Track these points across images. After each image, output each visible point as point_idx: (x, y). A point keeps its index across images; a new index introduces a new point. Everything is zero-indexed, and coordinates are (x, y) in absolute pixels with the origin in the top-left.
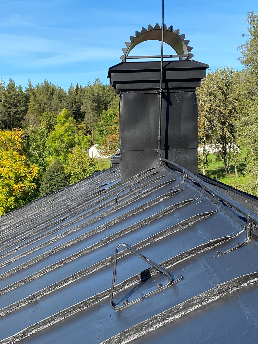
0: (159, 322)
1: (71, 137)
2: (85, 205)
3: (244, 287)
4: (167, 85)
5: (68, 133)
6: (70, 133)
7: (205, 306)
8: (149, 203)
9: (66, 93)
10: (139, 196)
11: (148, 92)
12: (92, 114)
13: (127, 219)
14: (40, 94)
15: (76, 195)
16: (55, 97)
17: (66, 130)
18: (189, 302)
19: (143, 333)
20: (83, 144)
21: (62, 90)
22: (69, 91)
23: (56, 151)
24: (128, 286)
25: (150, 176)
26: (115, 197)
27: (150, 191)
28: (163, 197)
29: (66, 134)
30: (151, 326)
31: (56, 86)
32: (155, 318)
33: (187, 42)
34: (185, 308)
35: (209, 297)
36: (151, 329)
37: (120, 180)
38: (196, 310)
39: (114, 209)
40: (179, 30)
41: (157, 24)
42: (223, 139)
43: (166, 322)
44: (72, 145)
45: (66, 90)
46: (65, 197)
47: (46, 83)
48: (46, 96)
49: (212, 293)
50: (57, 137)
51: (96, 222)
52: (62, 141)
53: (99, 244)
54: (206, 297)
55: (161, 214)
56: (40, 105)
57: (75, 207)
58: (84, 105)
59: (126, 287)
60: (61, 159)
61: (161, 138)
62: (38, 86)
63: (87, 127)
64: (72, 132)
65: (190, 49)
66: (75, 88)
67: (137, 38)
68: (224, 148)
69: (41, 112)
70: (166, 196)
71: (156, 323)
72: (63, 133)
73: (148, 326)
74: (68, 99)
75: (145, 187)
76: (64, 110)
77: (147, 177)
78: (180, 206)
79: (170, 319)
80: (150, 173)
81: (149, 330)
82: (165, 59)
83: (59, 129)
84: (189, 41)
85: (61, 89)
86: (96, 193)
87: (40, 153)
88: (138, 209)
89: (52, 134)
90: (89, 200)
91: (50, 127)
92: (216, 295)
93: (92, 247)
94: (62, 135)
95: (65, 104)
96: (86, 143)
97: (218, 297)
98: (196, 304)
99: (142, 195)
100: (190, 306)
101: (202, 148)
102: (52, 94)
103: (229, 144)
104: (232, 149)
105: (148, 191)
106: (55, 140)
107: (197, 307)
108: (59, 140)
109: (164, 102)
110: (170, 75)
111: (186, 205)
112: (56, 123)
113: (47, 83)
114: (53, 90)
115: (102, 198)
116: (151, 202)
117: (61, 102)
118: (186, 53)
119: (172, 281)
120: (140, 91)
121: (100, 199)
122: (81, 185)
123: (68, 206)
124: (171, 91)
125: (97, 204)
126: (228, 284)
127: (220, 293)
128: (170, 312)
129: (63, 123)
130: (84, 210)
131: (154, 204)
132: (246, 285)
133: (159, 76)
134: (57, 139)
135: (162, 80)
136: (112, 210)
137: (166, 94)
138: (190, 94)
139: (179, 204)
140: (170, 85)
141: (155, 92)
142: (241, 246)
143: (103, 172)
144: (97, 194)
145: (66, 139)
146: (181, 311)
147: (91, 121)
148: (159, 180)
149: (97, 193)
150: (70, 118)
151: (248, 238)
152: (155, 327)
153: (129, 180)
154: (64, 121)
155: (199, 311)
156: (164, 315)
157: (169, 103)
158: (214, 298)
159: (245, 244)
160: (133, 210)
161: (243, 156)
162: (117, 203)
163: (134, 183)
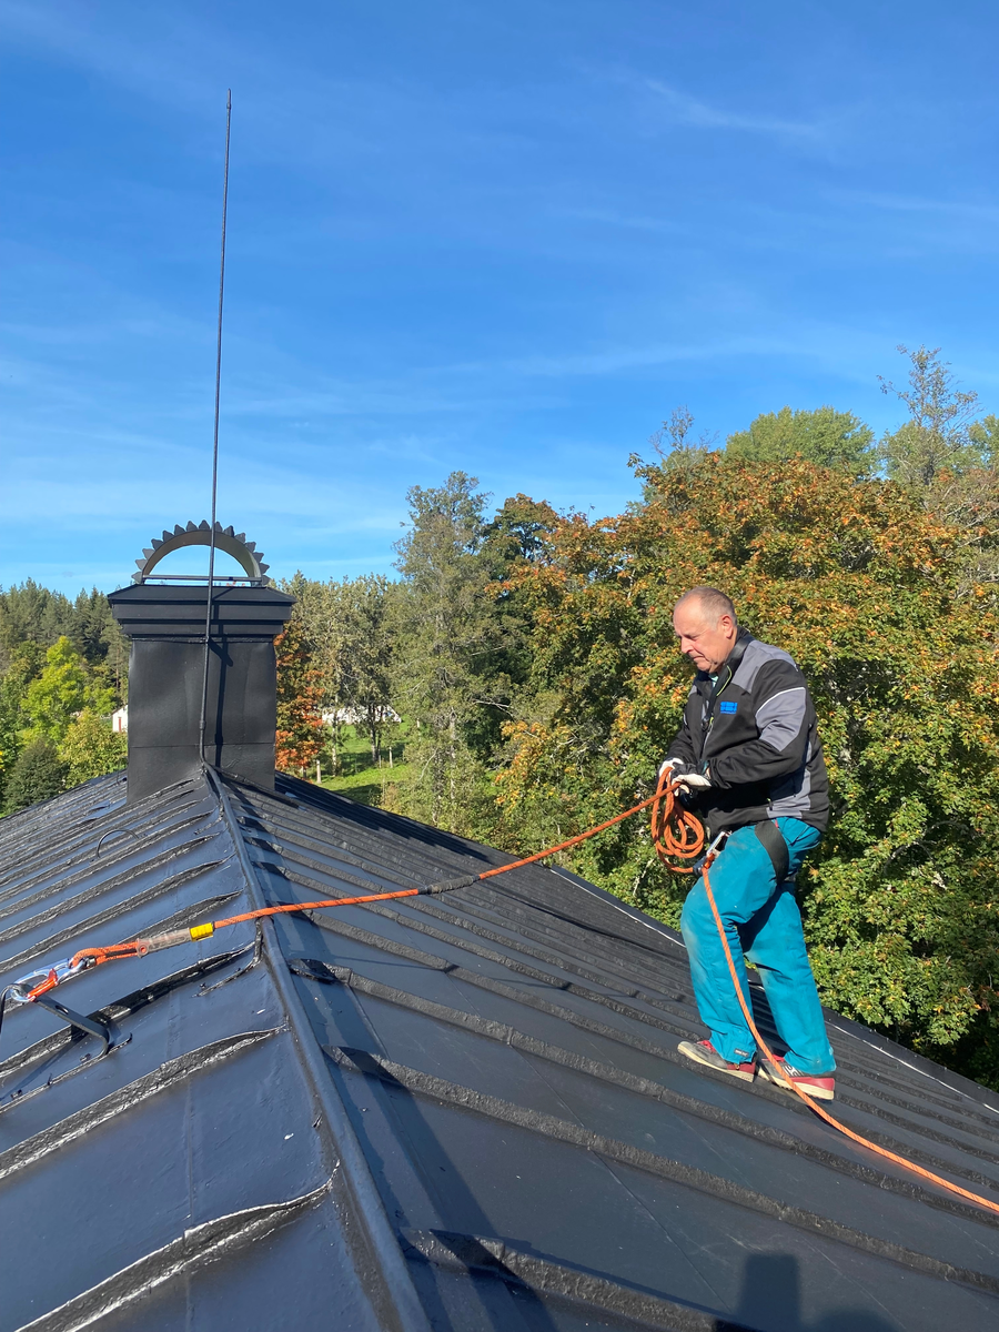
0: (46, 1144)
1: (75, 692)
2: (50, 852)
3: (209, 1065)
4: (221, 629)
5: (68, 684)
6: (74, 683)
7: (136, 1104)
8: (148, 863)
9: (71, 606)
10: (138, 845)
11: (184, 639)
12: (124, 648)
13: (104, 894)
14: (17, 606)
15: (44, 827)
16: (49, 611)
17: (67, 678)
18: (107, 1101)
19: (15, 1167)
20: (99, 704)
21: (64, 598)
22: (78, 601)
23: (43, 717)
24: (38, 1056)
25: (176, 798)
26: (96, 845)
27: (161, 835)
28: (174, 851)
29: (66, 686)
30: (30, 1153)
31: (51, 591)
32: (39, 1137)
33: (260, 556)
34: (99, 1113)
35: (144, 1089)
36: (32, 1159)
37: (125, 802)
38: (118, 1115)
39: (88, 870)
40: (244, 534)
41: (204, 522)
42: (369, 701)
43: (62, 1141)
44: (77, 705)
45: (72, 599)
46: (22, 829)
47: (31, 585)
48: (29, 610)
49: (150, 1080)
50: (47, 690)
51: (52, 895)
52: (57, 699)
53: (30, 953)
54: (138, 1090)
55: (157, 890)
56: (17, 626)
57: (29, 857)
58: (107, 629)
59: (32, 1059)
60: (54, 732)
61: (205, 724)
62: (13, 589)
63: (112, 672)
64: (78, 681)
65: (264, 568)
66: (89, 596)
67: (165, 542)
68: (371, 715)
69: (17, 641)
70: (181, 848)
71: (41, 1146)
72: (58, 683)
73: (25, 1154)
74: (74, 617)
75: (158, 823)
76: (62, 639)
77: (171, 800)
78: (193, 875)
79: (68, 1137)
80: (180, 791)
81: (27, 1162)
82: (216, 583)
83: (51, 676)
84: (262, 555)
85: (62, 598)
86: (77, 826)
87: (8, 723)
88: (126, 875)
89: (35, 685)
90: (59, 842)
91: (34, 672)
92: (157, 1084)
93: (16, 959)
94: (56, 687)
95: (67, 627)
96: (105, 703)
97: (161, 1087)
98: (119, 1104)
99: (145, 842)
100: (109, 1108)
101: (332, 716)
102: (44, 605)
103: (379, 708)
104: (384, 716)
105: (156, 835)
106: (42, 698)
107: (120, 1109)
108: (49, 698)
109: (215, 659)
110: (226, 612)
111: (205, 872)
112: (46, 664)
113: (34, 585)
114: (45, 597)
115: (80, 841)
116: (152, 862)
117: (60, 622)
118: (258, 574)
119: (110, 1047)
120: (168, 639)
121: (74, 844)
122: (60, 804)
123: (18, 853)
124: (229, 639)
125: (67, 853)
126: (180, 1063)
127: (164, 1080)
128: (69, 1122)
129: (61, 663)
130: (42, 865)
131: (158, 864)
132: (212, 1060)
133: (206, 613)
134: (45, 695)
135: (211, 621)
136: (84, 872)
137: (221, 645)
138: (263, 646)
139: (190, 872)
140: (228, 629)
141: (197, 640)
142: (244, 972)
143: (107, 778)
144: (78, 829)
145: (64, 695)
146: (91, 1119)
147: (121, 660)
148: (186, 810)
149: (79, 826)
150: (74, 655)
151: (256, 959)
152: (37, 1154)
153: (140, 804)
154: (61, 660)
155: (125, 1116)
156: (57, 1130)
157: (226, 661)
158: (154, 1090)
159: (250, 969)
160: (116, 878)
161: (404, 728)
162: (98, 855)
163: (144, 811)
